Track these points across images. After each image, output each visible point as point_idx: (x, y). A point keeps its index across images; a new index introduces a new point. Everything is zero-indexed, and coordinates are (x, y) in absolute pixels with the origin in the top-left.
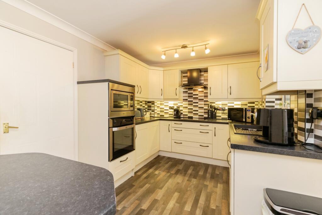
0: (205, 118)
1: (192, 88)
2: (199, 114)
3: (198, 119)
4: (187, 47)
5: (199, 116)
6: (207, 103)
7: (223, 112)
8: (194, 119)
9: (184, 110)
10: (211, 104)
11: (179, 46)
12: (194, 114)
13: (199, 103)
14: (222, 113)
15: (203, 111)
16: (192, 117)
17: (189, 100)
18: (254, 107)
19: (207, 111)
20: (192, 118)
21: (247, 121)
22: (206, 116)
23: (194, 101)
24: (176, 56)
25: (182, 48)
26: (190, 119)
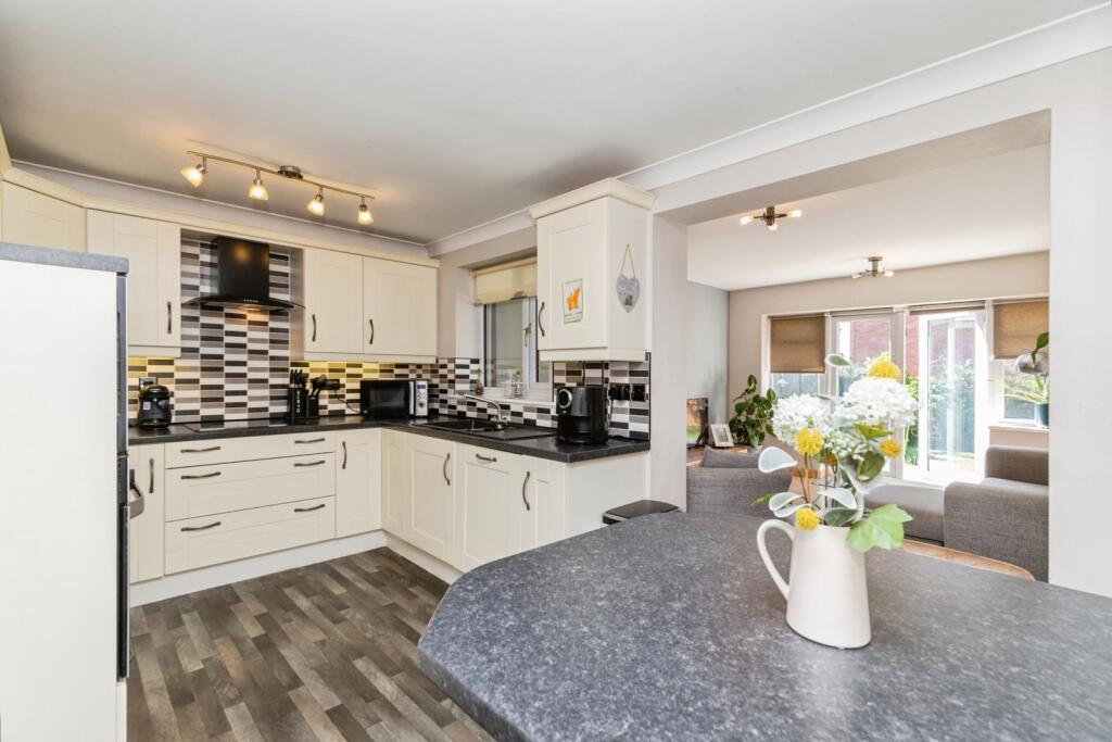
0: (275, 418)
1: (221, 309)
2: (251, 405)
3: (245, 424)
4: (300, 177)
5: (251, 410)
6: (281, 365)
7: (332, 393)
8: (227, 425)
9: (179, 394)
10: (294, 368)
11: (272, 164)
12: (229, 405)
13: (251, 364)
14: (331, 397)
15: (266, 392)
16: (222, 416)
17: (205, 350)
18: (407, 376)
19: (283, 392)
20: (219, 420)
21: (418, 414)
22: (282, 408)
23: (228, 357)
24: (258, 193)
25: (280, 173)
26: (213, 428)
